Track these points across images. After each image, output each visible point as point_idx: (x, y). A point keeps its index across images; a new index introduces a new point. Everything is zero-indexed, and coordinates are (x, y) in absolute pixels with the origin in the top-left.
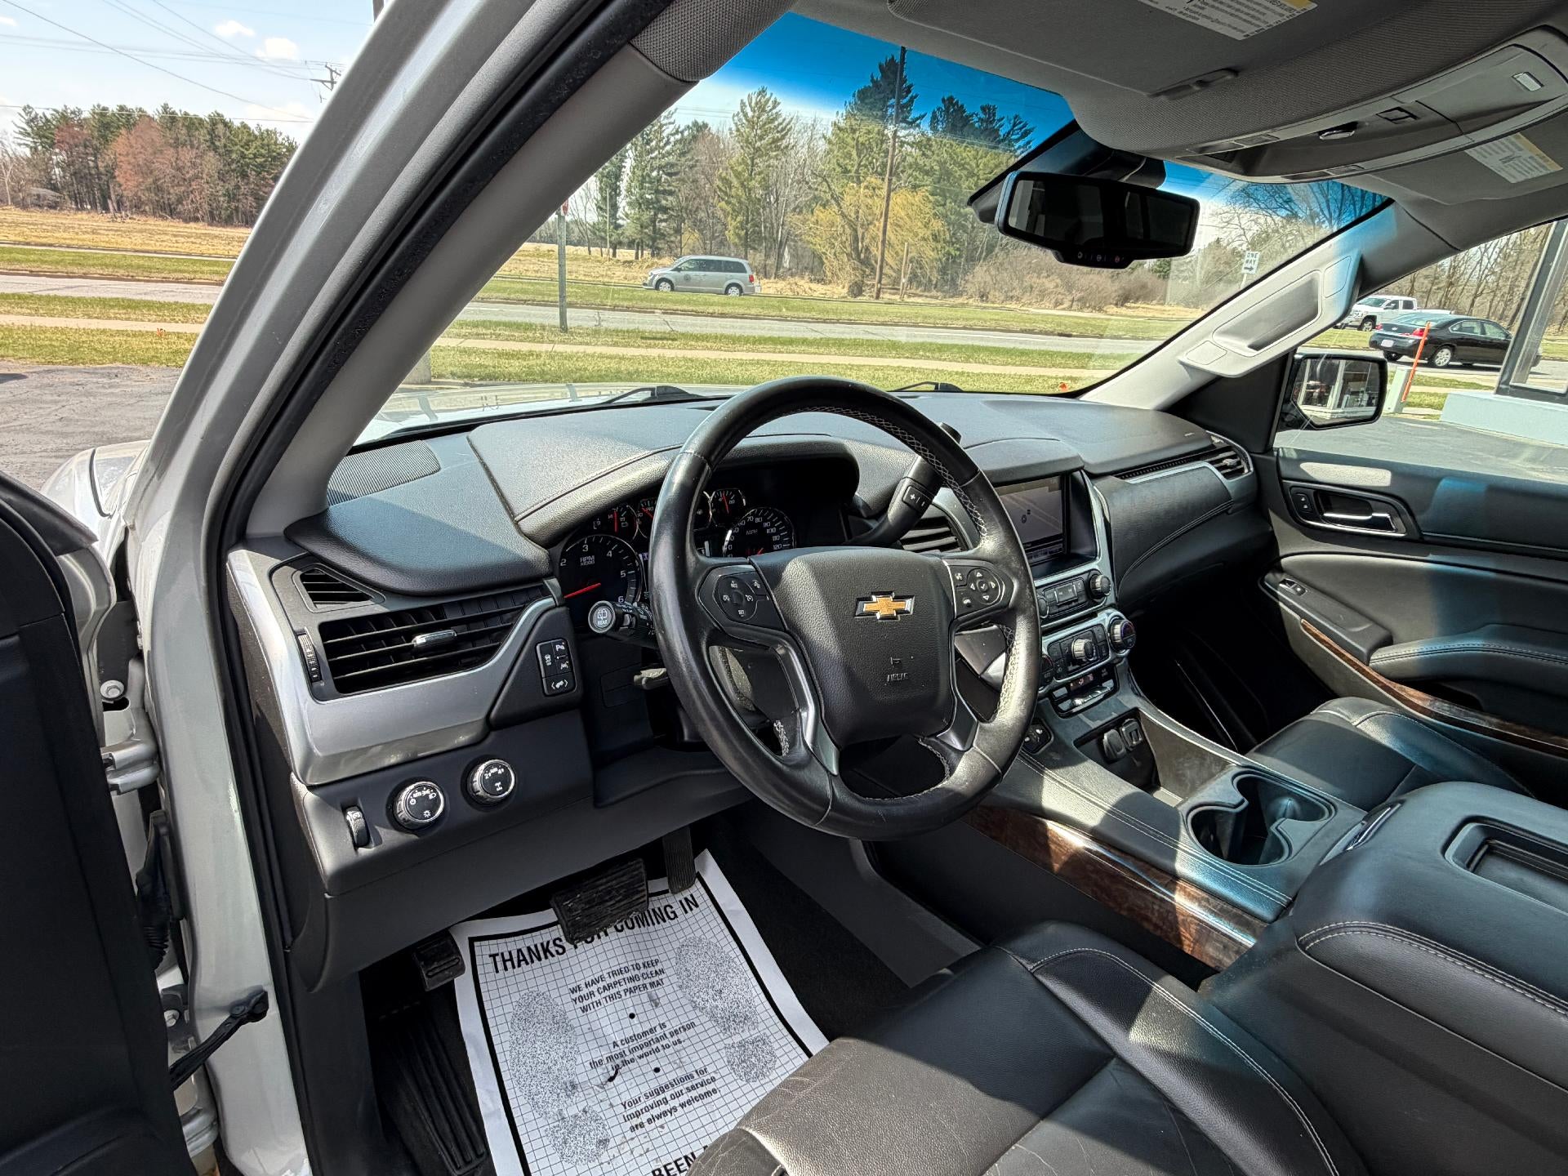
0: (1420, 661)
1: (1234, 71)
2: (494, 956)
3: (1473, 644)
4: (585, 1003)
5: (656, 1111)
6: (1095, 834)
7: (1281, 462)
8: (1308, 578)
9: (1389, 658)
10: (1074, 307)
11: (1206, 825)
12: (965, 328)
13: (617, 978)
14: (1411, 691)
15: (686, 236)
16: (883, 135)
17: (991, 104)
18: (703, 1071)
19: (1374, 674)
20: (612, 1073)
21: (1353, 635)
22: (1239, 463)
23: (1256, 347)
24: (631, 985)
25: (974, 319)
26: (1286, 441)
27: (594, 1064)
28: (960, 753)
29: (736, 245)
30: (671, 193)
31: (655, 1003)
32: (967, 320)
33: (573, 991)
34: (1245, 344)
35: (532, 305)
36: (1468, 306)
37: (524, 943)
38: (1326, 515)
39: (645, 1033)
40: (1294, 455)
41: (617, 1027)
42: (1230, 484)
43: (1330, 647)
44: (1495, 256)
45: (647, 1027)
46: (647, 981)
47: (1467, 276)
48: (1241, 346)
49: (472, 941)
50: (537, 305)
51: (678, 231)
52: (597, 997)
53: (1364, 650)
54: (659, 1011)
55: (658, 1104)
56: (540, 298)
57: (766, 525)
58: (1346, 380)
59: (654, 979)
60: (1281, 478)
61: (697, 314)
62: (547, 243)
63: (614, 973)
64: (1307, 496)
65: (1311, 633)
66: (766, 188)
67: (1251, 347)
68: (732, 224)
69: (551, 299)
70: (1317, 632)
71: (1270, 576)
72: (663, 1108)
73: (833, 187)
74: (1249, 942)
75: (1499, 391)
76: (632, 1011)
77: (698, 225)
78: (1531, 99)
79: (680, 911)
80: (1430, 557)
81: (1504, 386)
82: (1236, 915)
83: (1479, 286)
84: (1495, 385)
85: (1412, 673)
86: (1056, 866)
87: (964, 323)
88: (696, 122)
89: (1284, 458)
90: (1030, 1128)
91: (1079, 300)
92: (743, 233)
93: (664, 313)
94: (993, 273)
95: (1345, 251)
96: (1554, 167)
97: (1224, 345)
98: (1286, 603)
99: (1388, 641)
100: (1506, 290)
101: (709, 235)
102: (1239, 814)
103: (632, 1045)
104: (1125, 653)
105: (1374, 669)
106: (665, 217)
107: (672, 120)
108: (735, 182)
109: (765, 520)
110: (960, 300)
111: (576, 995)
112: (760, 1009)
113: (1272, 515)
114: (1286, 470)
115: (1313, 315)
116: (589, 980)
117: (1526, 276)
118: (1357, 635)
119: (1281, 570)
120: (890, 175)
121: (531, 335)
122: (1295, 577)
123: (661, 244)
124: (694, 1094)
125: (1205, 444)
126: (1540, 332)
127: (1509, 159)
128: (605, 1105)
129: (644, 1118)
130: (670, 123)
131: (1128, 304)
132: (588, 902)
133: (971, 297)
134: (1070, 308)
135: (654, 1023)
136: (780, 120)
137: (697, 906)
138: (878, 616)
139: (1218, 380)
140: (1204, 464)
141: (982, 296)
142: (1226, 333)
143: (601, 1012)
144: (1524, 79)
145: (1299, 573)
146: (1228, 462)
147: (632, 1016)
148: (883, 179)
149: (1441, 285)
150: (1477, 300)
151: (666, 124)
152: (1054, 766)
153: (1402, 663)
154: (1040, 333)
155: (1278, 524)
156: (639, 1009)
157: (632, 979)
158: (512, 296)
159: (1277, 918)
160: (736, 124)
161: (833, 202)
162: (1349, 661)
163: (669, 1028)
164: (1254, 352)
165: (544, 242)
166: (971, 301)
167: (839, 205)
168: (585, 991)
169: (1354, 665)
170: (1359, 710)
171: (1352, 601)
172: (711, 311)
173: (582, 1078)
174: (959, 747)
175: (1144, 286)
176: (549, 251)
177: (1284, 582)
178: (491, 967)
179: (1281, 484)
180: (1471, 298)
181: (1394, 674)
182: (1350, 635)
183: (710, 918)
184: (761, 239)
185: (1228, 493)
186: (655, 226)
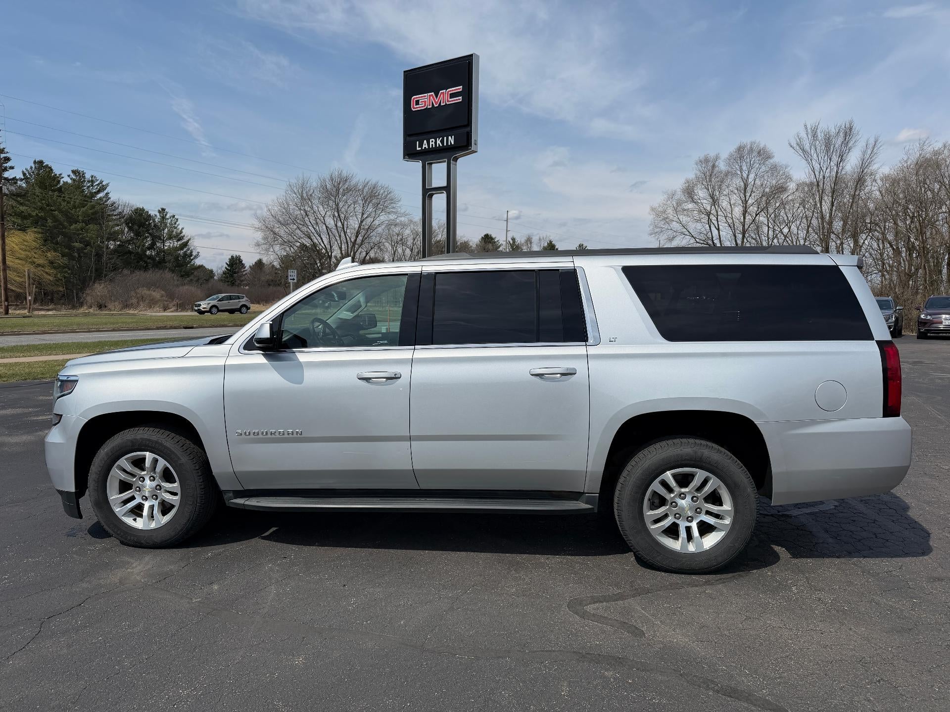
10: (179, 309)
94: (109, 288)
141: (101, 306)
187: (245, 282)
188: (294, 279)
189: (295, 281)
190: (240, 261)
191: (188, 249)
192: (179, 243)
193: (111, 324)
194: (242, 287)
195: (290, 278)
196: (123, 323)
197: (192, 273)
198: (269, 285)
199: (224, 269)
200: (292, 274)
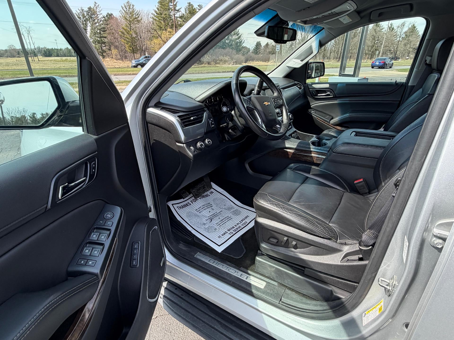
0: (339, 120)
1: (309, 7)
2: (177, 207)
3: (347, 115)
4: (199, 212)
5: (223, 223)
6: (296, 149)
7: (309, 86)
8: (316, 109)
9: (334, 121)
10: (234, 64)
11: (313, 143)
12: (207, 73)
13: (204, 206)
14: (338, 127)
15: (113, 51)
16: (170, 15)
17: (201, 4)
18: (228, 216)
19: (331, 125)
20: (211, 220)
21: (326, 118)
22: (301, 87)
23: (302, 61)
24: (207, 207)
25: (209, 70)
26: (308, 81)
27: (206, 220)
28: (280, 128)
29: (130, 53)
30: (105, 37)
31: (213, 209)
32: (207, 70)
33: (196, 210)
34: (299, 60)
35: (69, 77)
36: (329, 56)
37: (182, 204)
38: (318, 95)
39: (213, 214)
40: (311, 84)
41: (208, 214)
42: (300, 90)
43: (322, 122)
44: (333, 42)
45: (213, 213)
46: (210, 206)
47: (328, 48)
48: (299, 61)
49: (172, 204)
50: (70, 77)
51: (110, 50)
52: (201, 210)
53: (329, 121)
54: (214, 210)
55: (222, 222)
56: (71, 75)
57: (226, 102)
58: (315, 70)
59: (211, 206)
60: (309, 89)
61: (125, 75)
62: (64, 57)
63: (203, 206)
64: (314, 92)
65: (319, 120)
66: (136, 34)
67: (301, 61)
68: (127, 46)
69: (75, 75)
70: (320, 119)
71: (309, 110)
72: (224, 223)
73: (158, 32)
74: (324, 157)
75: (339, 76)
76: (209, 211)
77: (116, 47)
78: (348, 10)
79: (210, 194)
80: (338, 100)
81: (340, 74)
82: (322, 154)
83: (331, 50)
84: (338, 75)
85: (338, 123)
86: (290, 157)
87: (207, 71)
88: (108, 13)
89: (309, 84)
90: (300, 186)
91: (235, 62)
92: (131, 48)
93: (114, 75)
94: (210, 56)
95: (316, 39)
96: (351, 20)
97: (296, 61)
98: (313, 114)
99: (332, 118)
100: (337, 51)
101: (120, 50)
102: (318, 142)
103: (212, 216)
104: (292, 121)
105: (331, 124)
106: (104, 45)
107: (101, 13)
108: (126, 33)
109: (226, 101)
110: (203, 65)
111: (197, 211)
112: (234, 206)
113: (308, 97)
114: (310, 87)
115: (312, 53)
116: (198, 208)
117: (341, 47)
118: (327, 119)
119: (311, 108)
120: (175, 28)
121: (75, 86)
122: (314, 109)
123: (104, 54)
124: (228, 219)
125: (294, 83)
126: (346, 61)
127: (344, 19)
128: (212, 225)
129: (221, 224)
130: (101, 14)
131: (248, 62)
132: (197, 190)
133: (206, 64)
134: (233, 65)
135: (214, 212)
136: (136, 11)
137: (213, 193)
138: (266, 105)
139: (295, 69)
140: (295, 87)
141: (209, 63)
142: (296, 58)
143: (203, 212)
144: (348, 7)
145: (314, 108)
146: (299, 86)
147: (210, 212)
148: (173, 29)
149: (323, 51)
150: (331, 54)
151: (99, 14)
152: (286, 140)
153: (336, 122)
154: (228, 72)
155: (310, 99)
156: (210, 211)
157: (207, 206)
158: (61, 75)
159: (328, 152)
160: (121, 14)
161: (159, 37)
162: (326, 124)
163: (218, 213)
164: (301, 62)
165: (63, 57)
166: (206, 65)
167: (161, 38)
168: (198, 210)
169: (327, 124)
170: (330, 131)
171: (325, 112)
172: (129, 73)
173: (205, 222)
174: (280, 127)
175: (251, 57)
176: (66, 59)
177: (312, 110)
178: (178, 209)
179: (309, 90)
180: (330, 54)
181: (334, 124)
182: (325, 118)
183: (217, 194)
184: (138, 50)
185: (300, 92)
186: (102, 48)
187: (261, 53)
188: (278, 49)
189: (279, 50)
190: (260, 44)
191: (241, 39)
192: (238, 36)
193: (206, 70)
194: (260, 55)
195: (277, 49)
196: (211, 70)
197: (242, 50)
198: (270, 54)
199: (254, 48)
200: (278, 47)
